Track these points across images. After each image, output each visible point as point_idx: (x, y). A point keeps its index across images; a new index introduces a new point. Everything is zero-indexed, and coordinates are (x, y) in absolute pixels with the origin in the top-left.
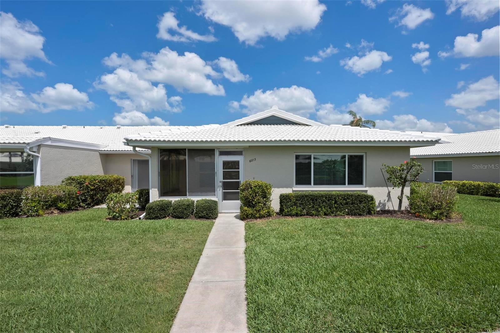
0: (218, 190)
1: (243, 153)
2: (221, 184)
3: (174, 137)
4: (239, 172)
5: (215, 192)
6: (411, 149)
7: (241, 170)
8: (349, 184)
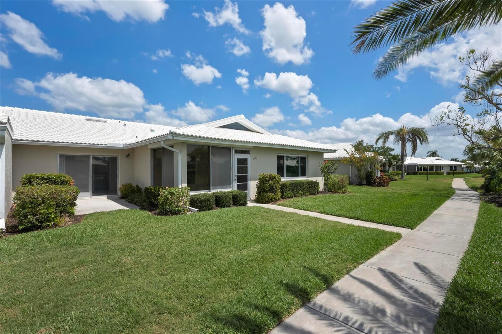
0: (234, 183)
1: (250, 153)
2: (236, 178)
3: (215, 136)
4: (247, 167)
5: (231, 185)
6: (324, 154)
7: (249, 166)
8: (301, 176)
